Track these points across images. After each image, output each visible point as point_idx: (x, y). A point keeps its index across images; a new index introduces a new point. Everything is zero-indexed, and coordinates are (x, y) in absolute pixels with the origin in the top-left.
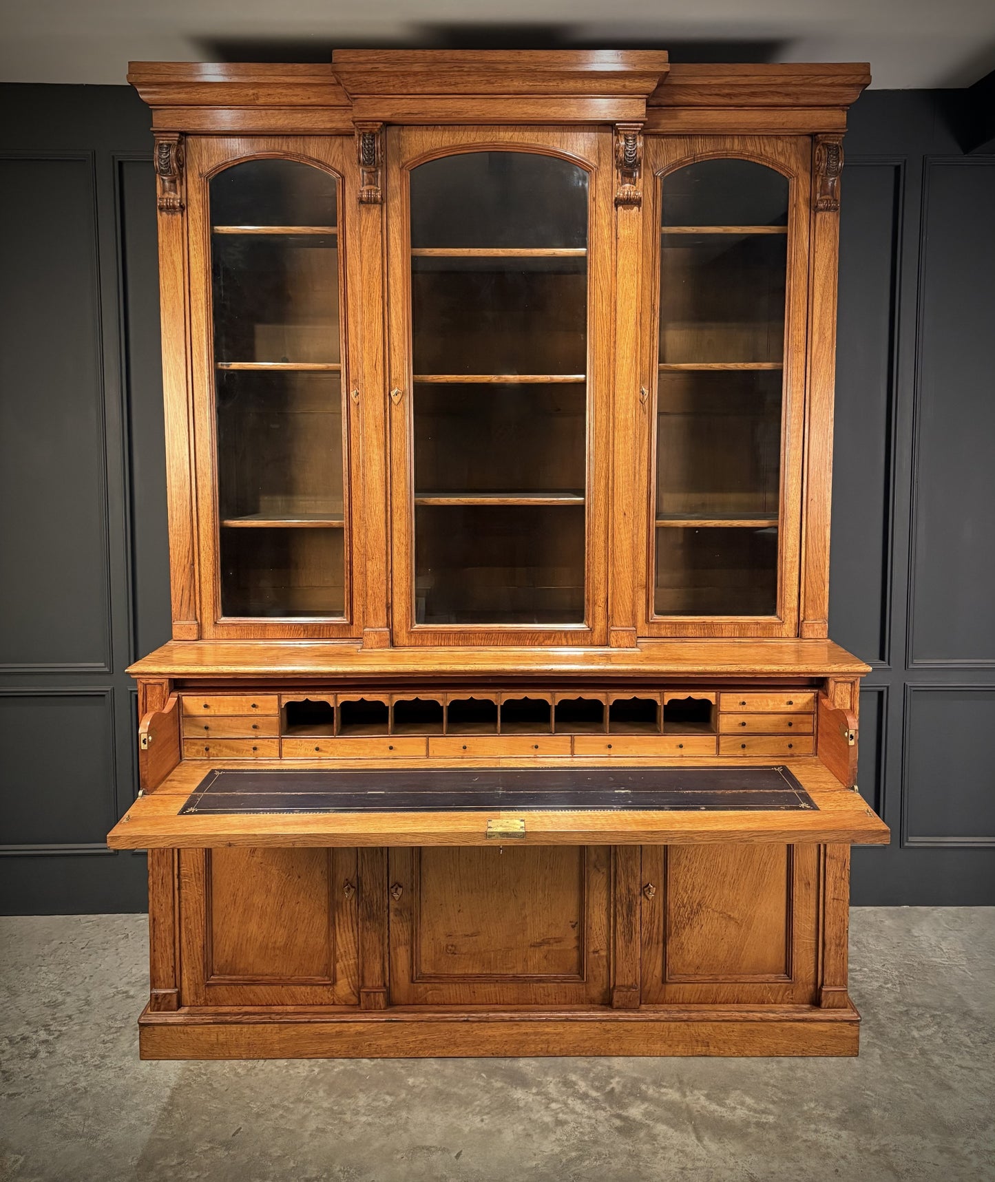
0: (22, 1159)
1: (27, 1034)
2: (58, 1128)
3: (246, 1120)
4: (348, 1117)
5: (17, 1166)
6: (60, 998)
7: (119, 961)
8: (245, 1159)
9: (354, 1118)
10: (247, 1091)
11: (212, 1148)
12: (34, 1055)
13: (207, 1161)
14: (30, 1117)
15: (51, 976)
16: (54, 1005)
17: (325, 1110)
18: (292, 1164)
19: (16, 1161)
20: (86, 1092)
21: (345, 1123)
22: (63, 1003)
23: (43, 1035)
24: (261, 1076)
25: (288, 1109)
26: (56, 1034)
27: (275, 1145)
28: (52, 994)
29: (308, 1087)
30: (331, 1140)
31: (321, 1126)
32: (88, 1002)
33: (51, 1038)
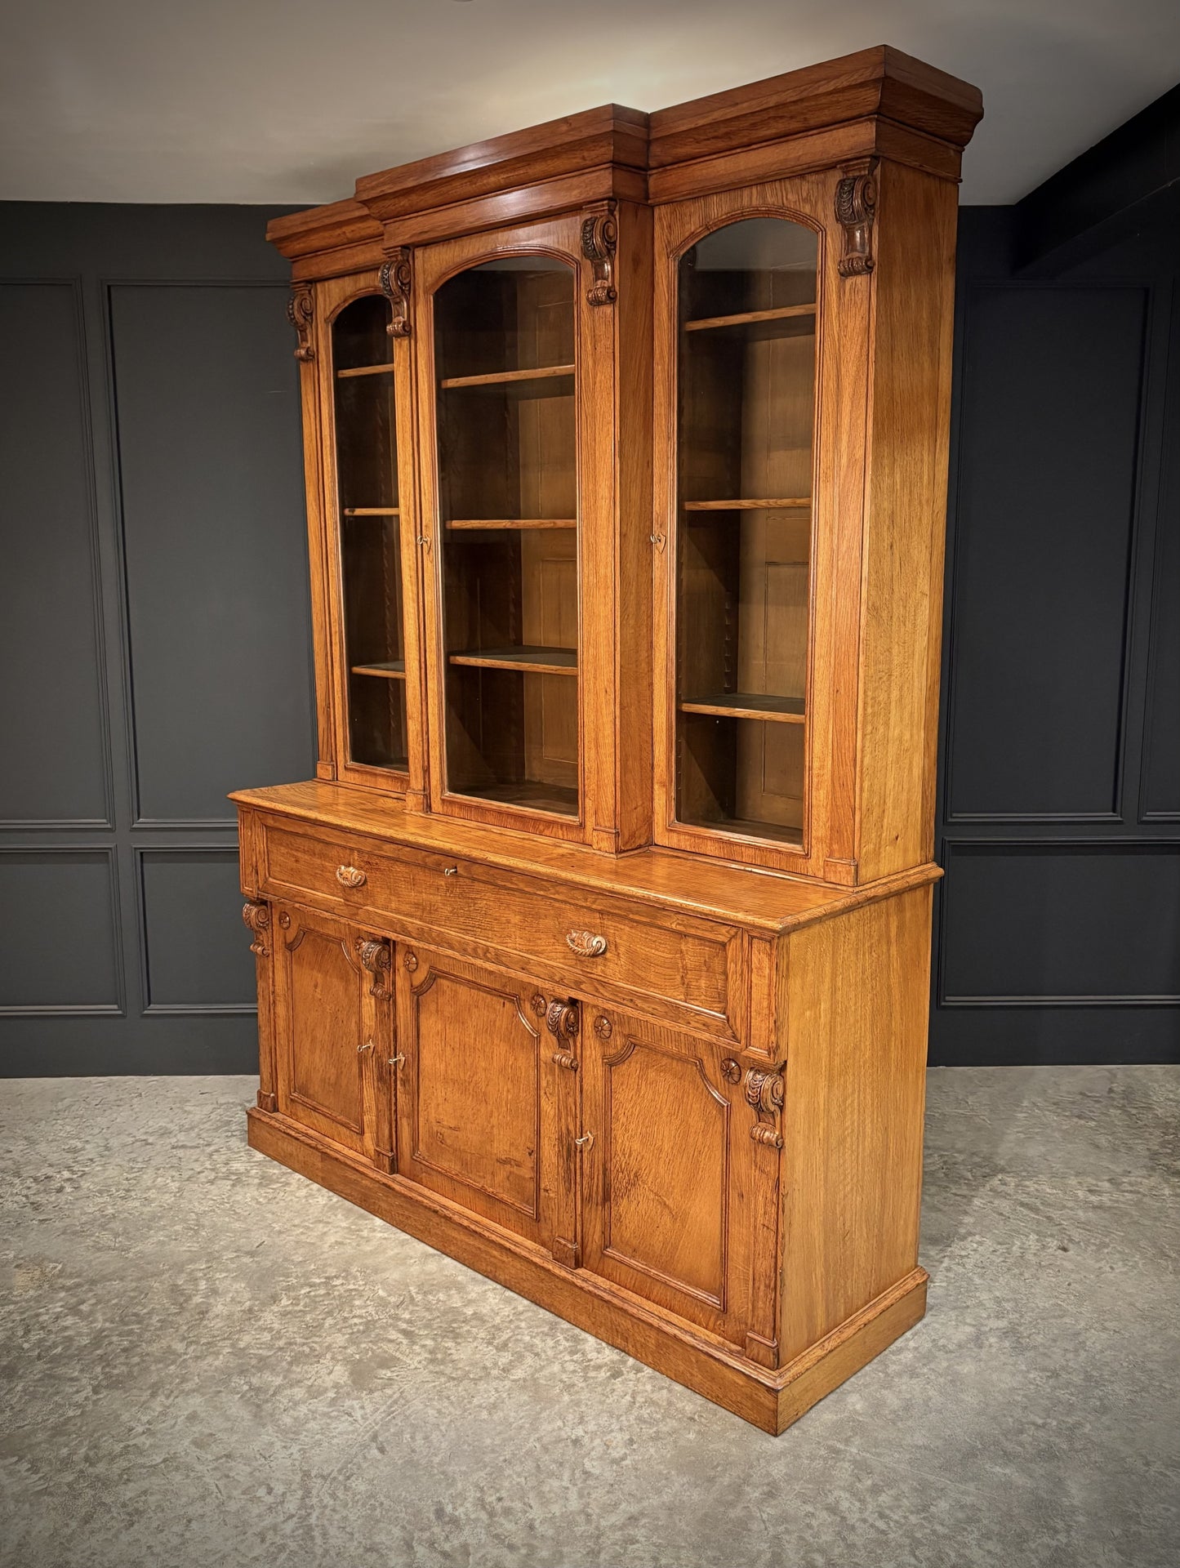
0: (60, 1266)
1: (50, 1174)
2: (91, 1244)
3: (269, 1236)
4: (365, 1233)
5: (56, 1271)
6: (80, 1145)
7: (135, 1116)
8: (269, 1264)
9: (371, 1234)
10: (269, 1216)
11: (238, 1256)
12: (60, 1190)
13: (235, 1266)
14: (63, 1236)
15: (68, 1128)
16: (75, 1151)
17: (344, 1228)
18: (312, 1267)
19: (55, 1268)
20: (114, 1217)
21: (363, 1238)
22: (83, 1149)
23: (66, 1174)
24: (282, 1204)
25: (308, 1228)
26: (80, 1174)
27: (297, 1253)
28: (71, 1142)
29: (327, 1212)
30: (349, 1250)
31: (339, 1240)
32: (107, 1148)
33: (75, 1176)
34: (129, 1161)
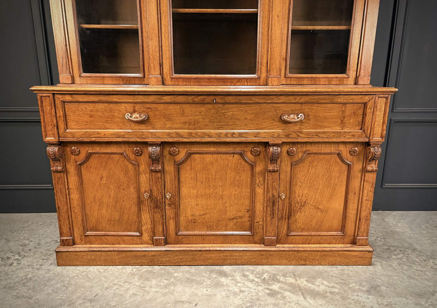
1: (9, 256)
2: (16, 293)
3: (101, 291)
4: (147, 289)
6: (27, 243)
8: (98, 306)
9: (150, 289)
10: (103, 279)
11: (84, 302)
12: (11, 265)
14: (4, 289)
15: (25, 235)
16: (24, 245)
17: (137, 286)
20: (31, 279)
21: (146, 291)
23: (17, 257)
24: (110, 272)
25: (120, 286)
26: (23, 256)
27: (113, 300)
28: (24, 241)
29: (131, 277)
30: (139, 299)
31: (135, 292)
32: (39, 244)
33: (20, 258)
34: (46, 251)
